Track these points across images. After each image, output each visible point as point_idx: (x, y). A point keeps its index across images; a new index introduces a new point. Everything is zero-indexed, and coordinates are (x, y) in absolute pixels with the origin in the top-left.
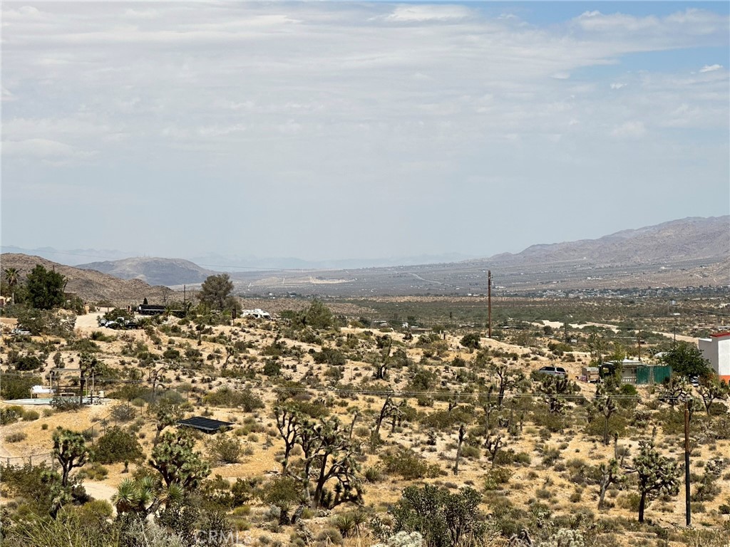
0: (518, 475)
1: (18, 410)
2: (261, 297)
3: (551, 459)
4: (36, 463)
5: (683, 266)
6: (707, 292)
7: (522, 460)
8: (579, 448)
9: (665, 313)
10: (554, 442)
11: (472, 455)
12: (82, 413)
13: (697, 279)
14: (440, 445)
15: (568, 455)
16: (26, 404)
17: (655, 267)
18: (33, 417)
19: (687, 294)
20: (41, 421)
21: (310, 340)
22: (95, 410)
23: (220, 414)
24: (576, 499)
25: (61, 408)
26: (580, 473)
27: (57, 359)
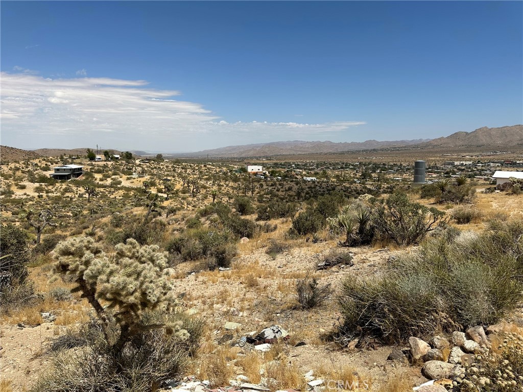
0: (223, 188)
1: (132, 177)
2: (167, 158)
3: (227, 185)
4: (139, 187)
5: (230, 154)
6: (234, 158)
7: (223, 186)
8: (231, 184)
9: (228, 161)
10: (227, 183)
11: (214, 185)
12: (144, 178)
13: (233, 156)
14: (208, 183)
15: (230, 185)
16: (133, 176)
17: (226, 154)
18: (135, 179)
19: (231, 158)
20: (136, 179)
21: (178, 165)
22: (146, 177)
23: (169, 178)
24: (233, 192)
25: (140, 177)
26: (233, 188)
27: (135, 168)
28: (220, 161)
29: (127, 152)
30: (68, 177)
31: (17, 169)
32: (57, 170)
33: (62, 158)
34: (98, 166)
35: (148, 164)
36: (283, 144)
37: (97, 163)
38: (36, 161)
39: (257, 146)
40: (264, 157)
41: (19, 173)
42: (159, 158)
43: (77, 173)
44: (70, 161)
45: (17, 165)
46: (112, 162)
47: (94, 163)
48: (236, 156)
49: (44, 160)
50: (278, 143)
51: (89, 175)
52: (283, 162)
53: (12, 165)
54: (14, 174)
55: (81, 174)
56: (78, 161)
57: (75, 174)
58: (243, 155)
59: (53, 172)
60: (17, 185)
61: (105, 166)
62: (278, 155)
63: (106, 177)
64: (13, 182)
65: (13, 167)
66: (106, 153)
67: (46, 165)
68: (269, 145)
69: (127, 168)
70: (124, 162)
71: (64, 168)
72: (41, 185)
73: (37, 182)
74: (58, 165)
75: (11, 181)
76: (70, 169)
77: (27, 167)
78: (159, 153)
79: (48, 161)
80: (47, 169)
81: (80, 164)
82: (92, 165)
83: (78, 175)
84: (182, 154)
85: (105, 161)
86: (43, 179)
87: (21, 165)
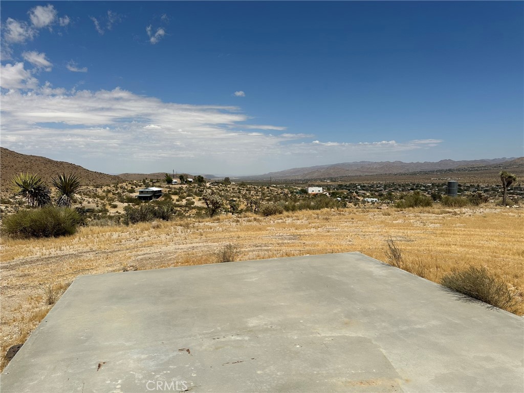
9: (292, 183)
28: (284, 183)
29: (199, 176)
30: (150, 198)
31: (109, 191)
32: (141, 192)
33: (144, 182)
34: (175, 188)
35: (217, 187)
36: (349, 165)
37: (173, 186)
38: (124, 184)
39: (322, 168)
40: (328, 179)
41: (110, 195)
42: (227, 181)
43: (157, 194)
44: (151, 184)
45: (109, 188)
46: (186, 185)
47: (171, 186)
48: (300, 178)
49: (130, 184)
50: (343, 164)
51: (168, 196)
52: (348, 184)
53: (105, 188)
54: (107, 195)
55: (161, 195)
56: (158, 184)
57: (156, 196)
58: (307, 177)
59: (138, 194)
60: (110, 204)
61: (181, 189)
62: (343, 177)
63: (182, 198)
64: (107, 203)
65: (106, 190)
66: (182, 177)
67: (132, 187)
68: (334, 167)
69: (199, 190)
70: (196, 185)
71: (147, 190)
72: (129, 205)
73: (126, 202)
74: (141, 188)
75: (105, 201)
76: (152, 191)
77: (117, 190)
78: (227, 177)
79: (133, 184)
80: (132, 191)
81: (160, 187)
82: (169, 188)
83: (158, 196)
84: (248, 177)
85: (181, 184)
86: (130, 200)
87: (111, 188)
